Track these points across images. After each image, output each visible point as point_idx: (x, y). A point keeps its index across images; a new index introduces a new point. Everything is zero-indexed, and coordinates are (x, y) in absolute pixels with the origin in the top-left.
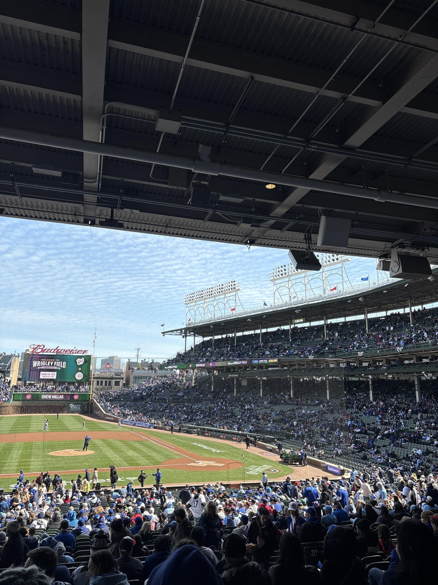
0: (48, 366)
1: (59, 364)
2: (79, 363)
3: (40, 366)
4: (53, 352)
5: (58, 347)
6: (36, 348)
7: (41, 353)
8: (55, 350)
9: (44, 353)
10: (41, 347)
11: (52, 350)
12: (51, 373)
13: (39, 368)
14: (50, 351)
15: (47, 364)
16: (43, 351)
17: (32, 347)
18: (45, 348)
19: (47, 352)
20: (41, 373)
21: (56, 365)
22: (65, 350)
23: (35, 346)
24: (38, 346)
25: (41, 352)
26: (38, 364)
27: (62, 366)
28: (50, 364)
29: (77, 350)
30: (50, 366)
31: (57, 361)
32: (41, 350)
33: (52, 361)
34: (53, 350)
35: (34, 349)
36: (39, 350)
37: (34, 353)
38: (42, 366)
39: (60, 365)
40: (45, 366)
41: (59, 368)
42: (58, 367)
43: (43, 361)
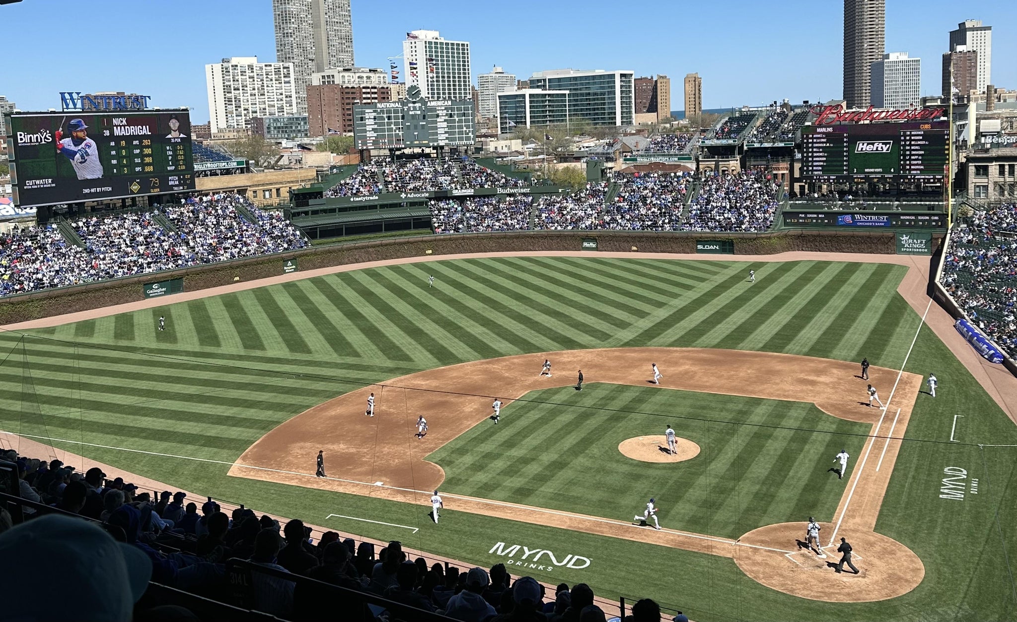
7: (837, 123)
16: (840, 117)
22: (888, 112)
25: (834, 120)
32: (833, 116)
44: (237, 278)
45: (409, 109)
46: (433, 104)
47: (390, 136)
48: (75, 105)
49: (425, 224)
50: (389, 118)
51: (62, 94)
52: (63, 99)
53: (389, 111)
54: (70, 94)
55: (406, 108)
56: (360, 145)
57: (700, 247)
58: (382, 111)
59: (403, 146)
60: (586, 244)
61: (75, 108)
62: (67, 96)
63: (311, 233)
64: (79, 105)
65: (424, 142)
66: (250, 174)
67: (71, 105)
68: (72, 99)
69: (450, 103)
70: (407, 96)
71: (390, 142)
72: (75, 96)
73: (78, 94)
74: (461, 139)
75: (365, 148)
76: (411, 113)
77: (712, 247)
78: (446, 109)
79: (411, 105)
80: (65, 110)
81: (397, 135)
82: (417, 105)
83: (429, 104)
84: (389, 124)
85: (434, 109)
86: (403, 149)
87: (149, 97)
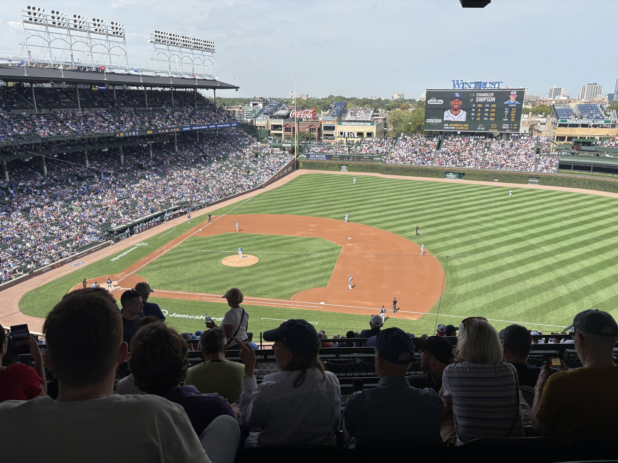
44: (496, 180)
48: (459, 86)
51: (454, 81)
52: (454, 83)
54: (458, 81)
61: (459, 88)
62: (456, 82)
64: (461, 86)
67: (457, 86)
68: (458, 83)
72: (460, 82)
73: (462, 81)
80: (454, 89)
87: (502, 82)
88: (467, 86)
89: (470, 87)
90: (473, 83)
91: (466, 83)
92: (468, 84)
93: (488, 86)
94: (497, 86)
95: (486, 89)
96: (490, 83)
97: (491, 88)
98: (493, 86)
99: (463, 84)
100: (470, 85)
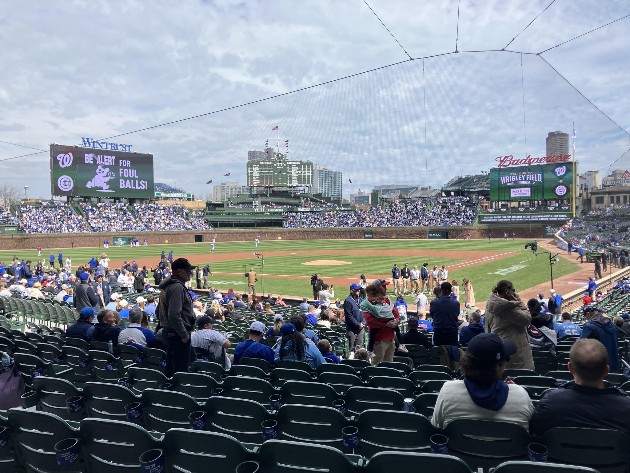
0: (519, 181)
1: (532, 177)
2: (559, 174)
3: (510, 182)
4: (524, 163)
5: (530, 156)
6: (503, 161)
7: (510, 166)
8: (526, 160)
9: (513, 166)
10: (508, 159)
11: (522, 160)
12: (523, 189)
13: (508, 184)
14: (520, 162)
15: (518, 178)
16: (512, 163)
17: (498, 159)
18: (513, 160)
19: (516, 164)
20: (512, 190)
21: (529, 179)
22: (538, 158)
23: (502, 159)
24: (505, 157)
25: (509, 164)
26: (508, 180)
27: (537, 179)
28: (522, 178)
29: (554, 156)
30: (522, 180)
31: (529, 174)
32: (509, 162)
33: (523, 175)
34: (524, 161)
35: (501, 162)
36: (507, 163)
37: (502, 167)
38: (512, 181)
39: (534, 179)
40: (515, 181)
41: (534, 183)
42: (531, 181)
43: (512, 176)
44: (167, 241)
45: (277, 166)
46: (290, 163)
47: (266, 180)
48: (90, 145)
49: (279, 224)
50: (266, 170)
51: (83, 139)
52: (84, 141)
53: (266, 166)
54: (88, 139)
55: (275, 165)
56: (249, 184)
57: (430, 235)
58: (262, 166)
59: (273, 186)
60: (366, 235)
61: (90, 147)
62: (86, 140)
63: (215, 225)
64: (92, 145)
65: (284, 184)
66: (194, 202)
67: (87, 145)
68: (88, 142)
69: (299, 163)
70: (276, 159)
71: (266, 183)
72: (90, 141)
73: (92, 139)
74: (305, 183)
75: (252, 185)
76: (278, 168)
77: (437, 235)
78: (297, 166)
79: (278, 163)
80: (84, 147)
81: (270, 180)
82: (281, 163)
83: (288, 163)
84: (266, 173)
85: (290, 166)
86: (273, 187)
87: (132, 146)
88: (98, 146)
89: (102, 147)
90: (104, 143)
91: (97, 142)
92: (99, 144)
93: (119, 147)
94: (127, 148)
95: (117, 151)
96: (121, 145)
97: (122, 150)
98: (124, 149)
99: (94, 142)
100: (101, 144)
